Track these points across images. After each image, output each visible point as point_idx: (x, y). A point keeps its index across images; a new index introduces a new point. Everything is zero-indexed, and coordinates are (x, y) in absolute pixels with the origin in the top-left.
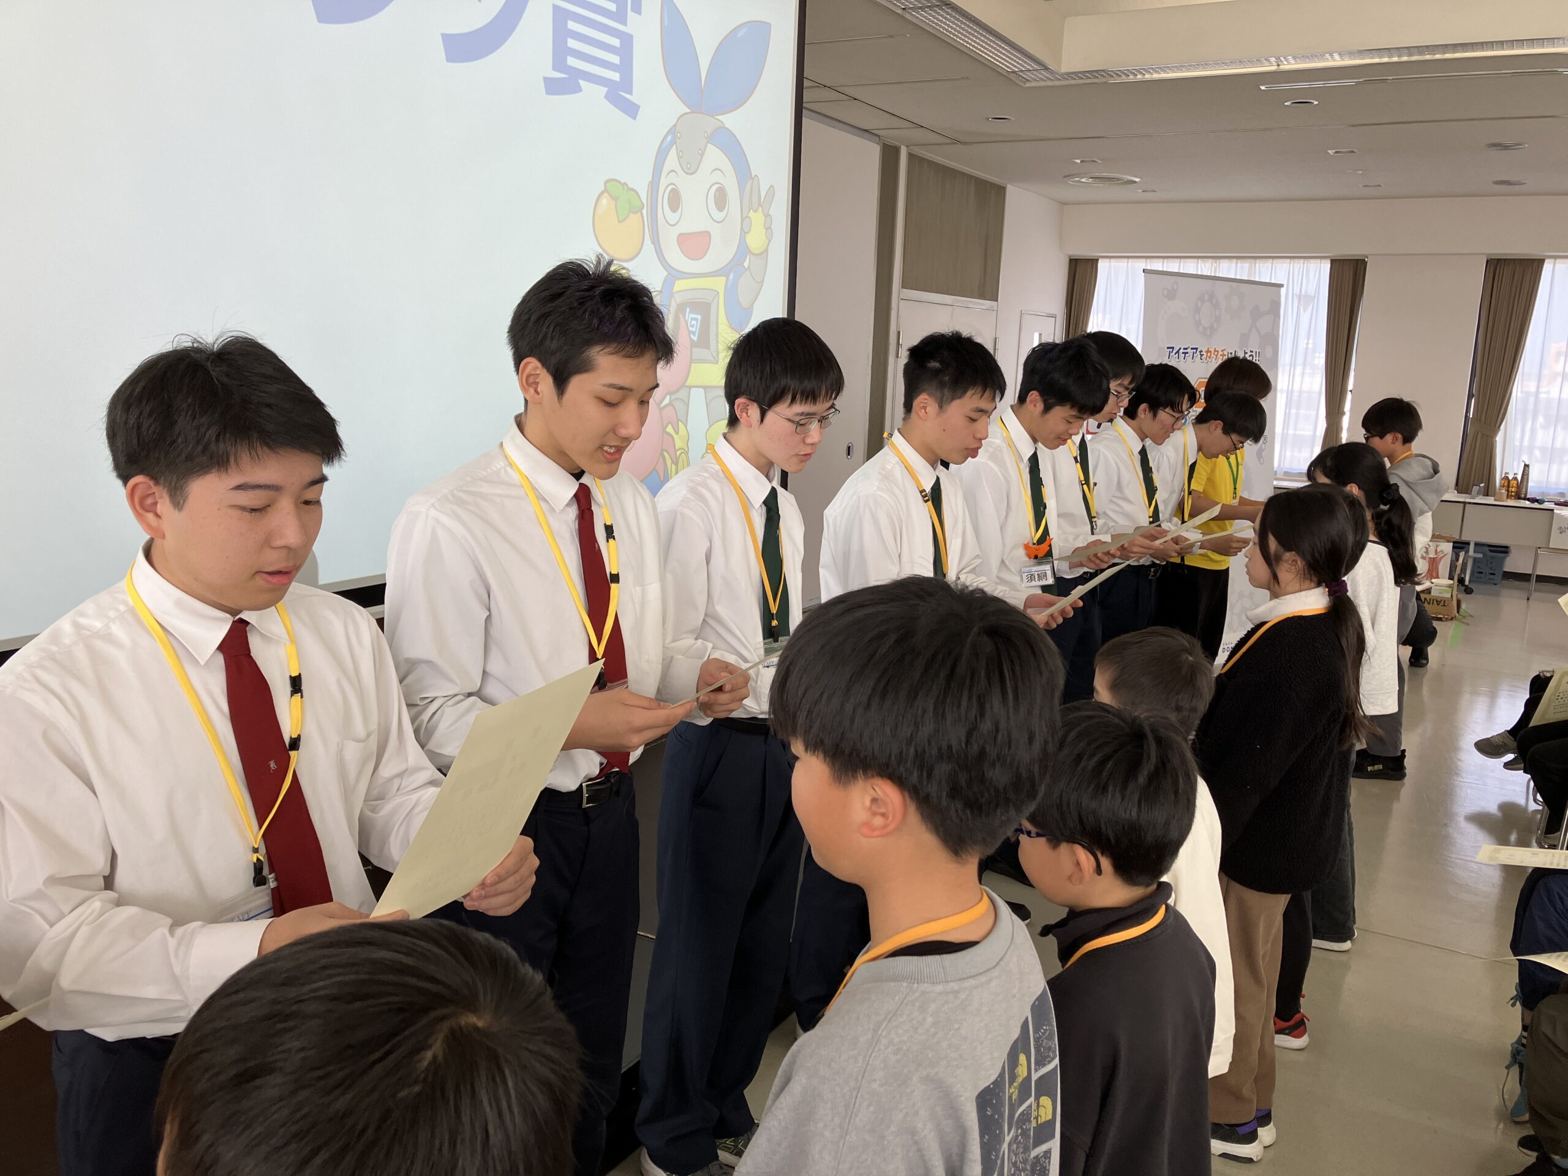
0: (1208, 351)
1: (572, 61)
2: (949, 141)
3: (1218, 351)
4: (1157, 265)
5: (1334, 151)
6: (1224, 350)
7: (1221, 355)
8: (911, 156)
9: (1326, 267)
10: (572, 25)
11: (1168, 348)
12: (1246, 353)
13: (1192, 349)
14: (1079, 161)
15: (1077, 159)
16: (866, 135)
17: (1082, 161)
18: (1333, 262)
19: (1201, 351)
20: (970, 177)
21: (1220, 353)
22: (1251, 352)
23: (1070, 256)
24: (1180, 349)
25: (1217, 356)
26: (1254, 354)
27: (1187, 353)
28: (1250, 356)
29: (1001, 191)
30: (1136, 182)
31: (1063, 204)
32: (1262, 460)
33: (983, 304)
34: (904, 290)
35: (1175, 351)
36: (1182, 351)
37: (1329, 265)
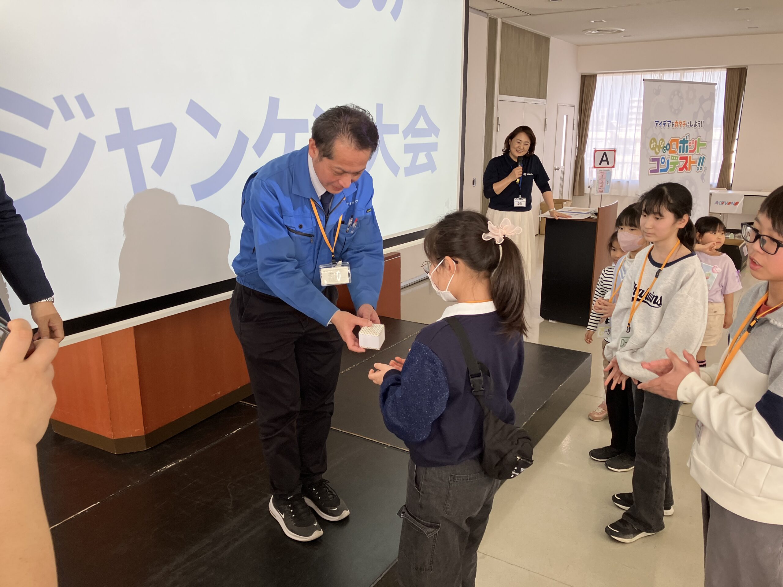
0: (676, 123)
2: (525, 14)
3: (681, 122)
4: (648, 76)
5: (738, 9)
6: (685, 121)
7: (683, 124)
8: (503, 23)
9: (724, 73)
11: (656, 122)
12: (696, 122)
13: (668, 121)
14: (593, 22)
15: (592, 20)
16: (480, 12)
17: (595, 22)
18: (728, 70)
19: (672, 123)
20: (532, 33)
21: (683, 123)
22: (699, 121)
23: (581, 74)
24: (662, 122)
25: (681, 124)
26: (700, 123)
27: (665, 124)
28: (698, 124)
29: (547, 40)
30: (622, 31)
31: (578, 46)
32: (703, 180)
33: (539, 101)
34: (500, 95)
35: (659, 123)
36: (663, 123)
37: (726, 72)
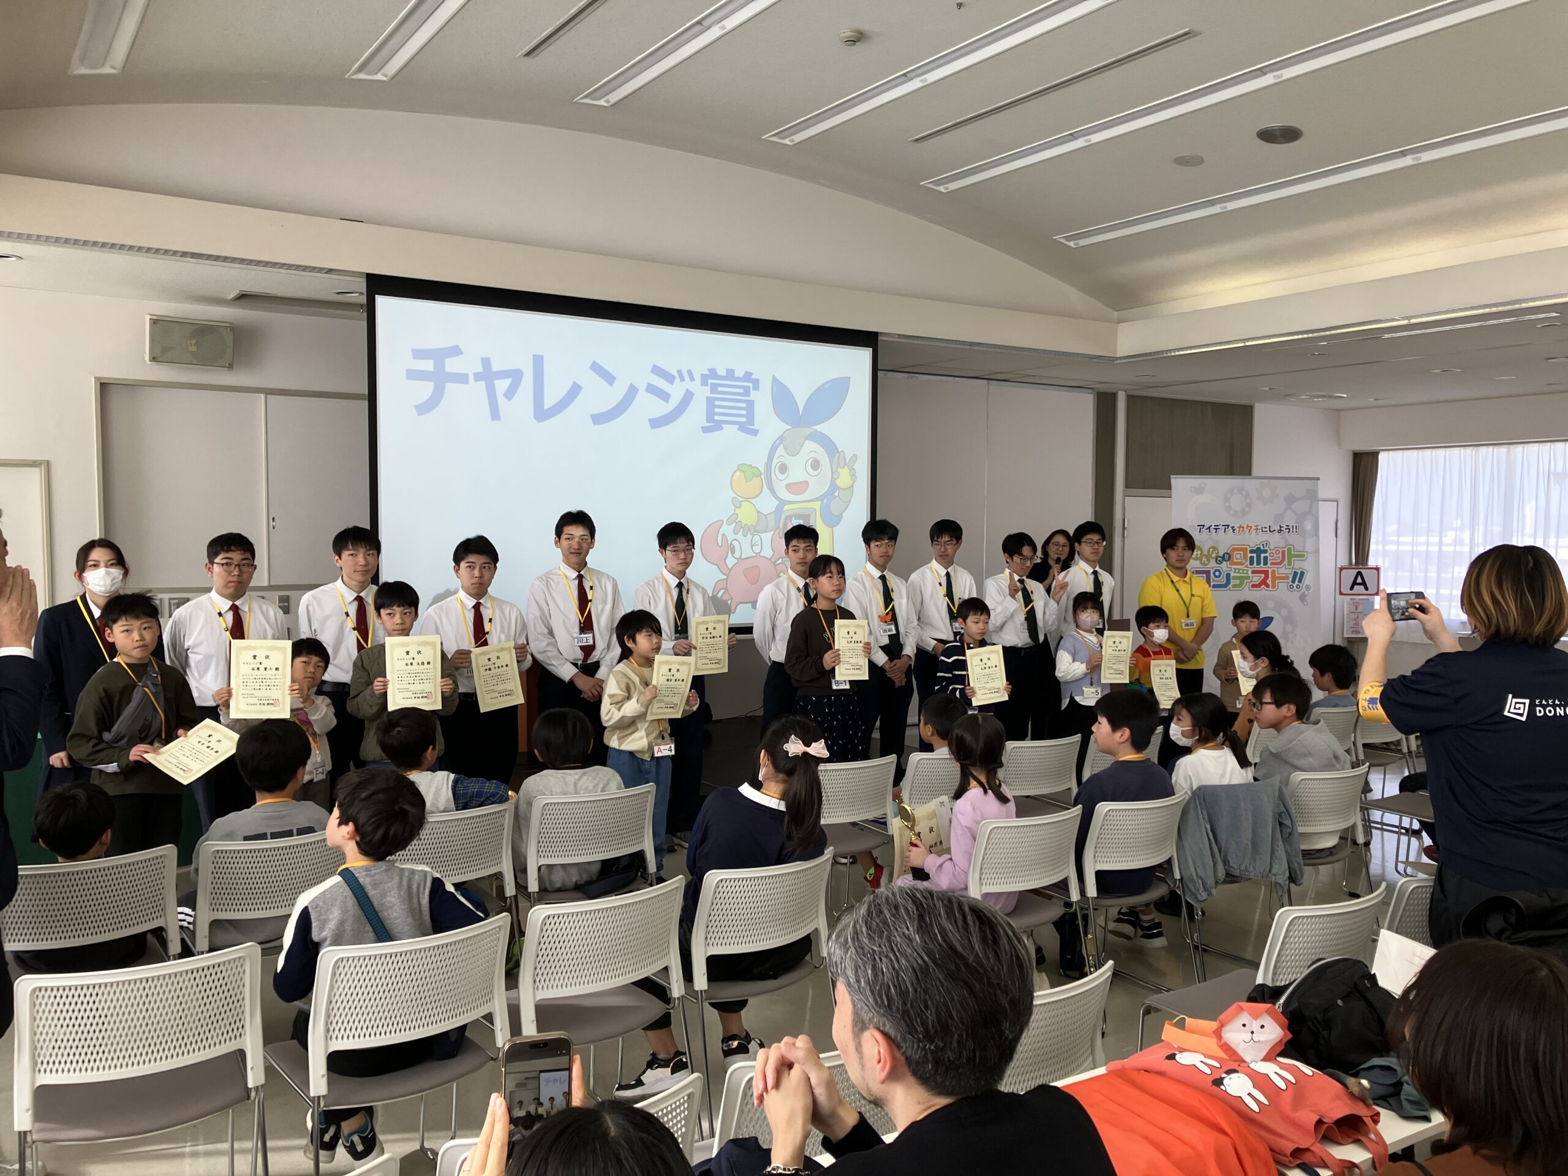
0: (1240, 527)
1: (717, 418)
6: (1258, 526)
8: (1130, 397)
10: (717, 403)
12: (1282, 527)
13: (1224, 526)
19: (1232, 528)
21: (1254, 528)
23: (1352, 452)
25: (1250, 529)
26: (1290, 527)
27: (1219, 529)
28: (1286, 529)
29: (1247, 409)
34: (1128, 489)
35: (1205, 528)
36: (1212, 527)
